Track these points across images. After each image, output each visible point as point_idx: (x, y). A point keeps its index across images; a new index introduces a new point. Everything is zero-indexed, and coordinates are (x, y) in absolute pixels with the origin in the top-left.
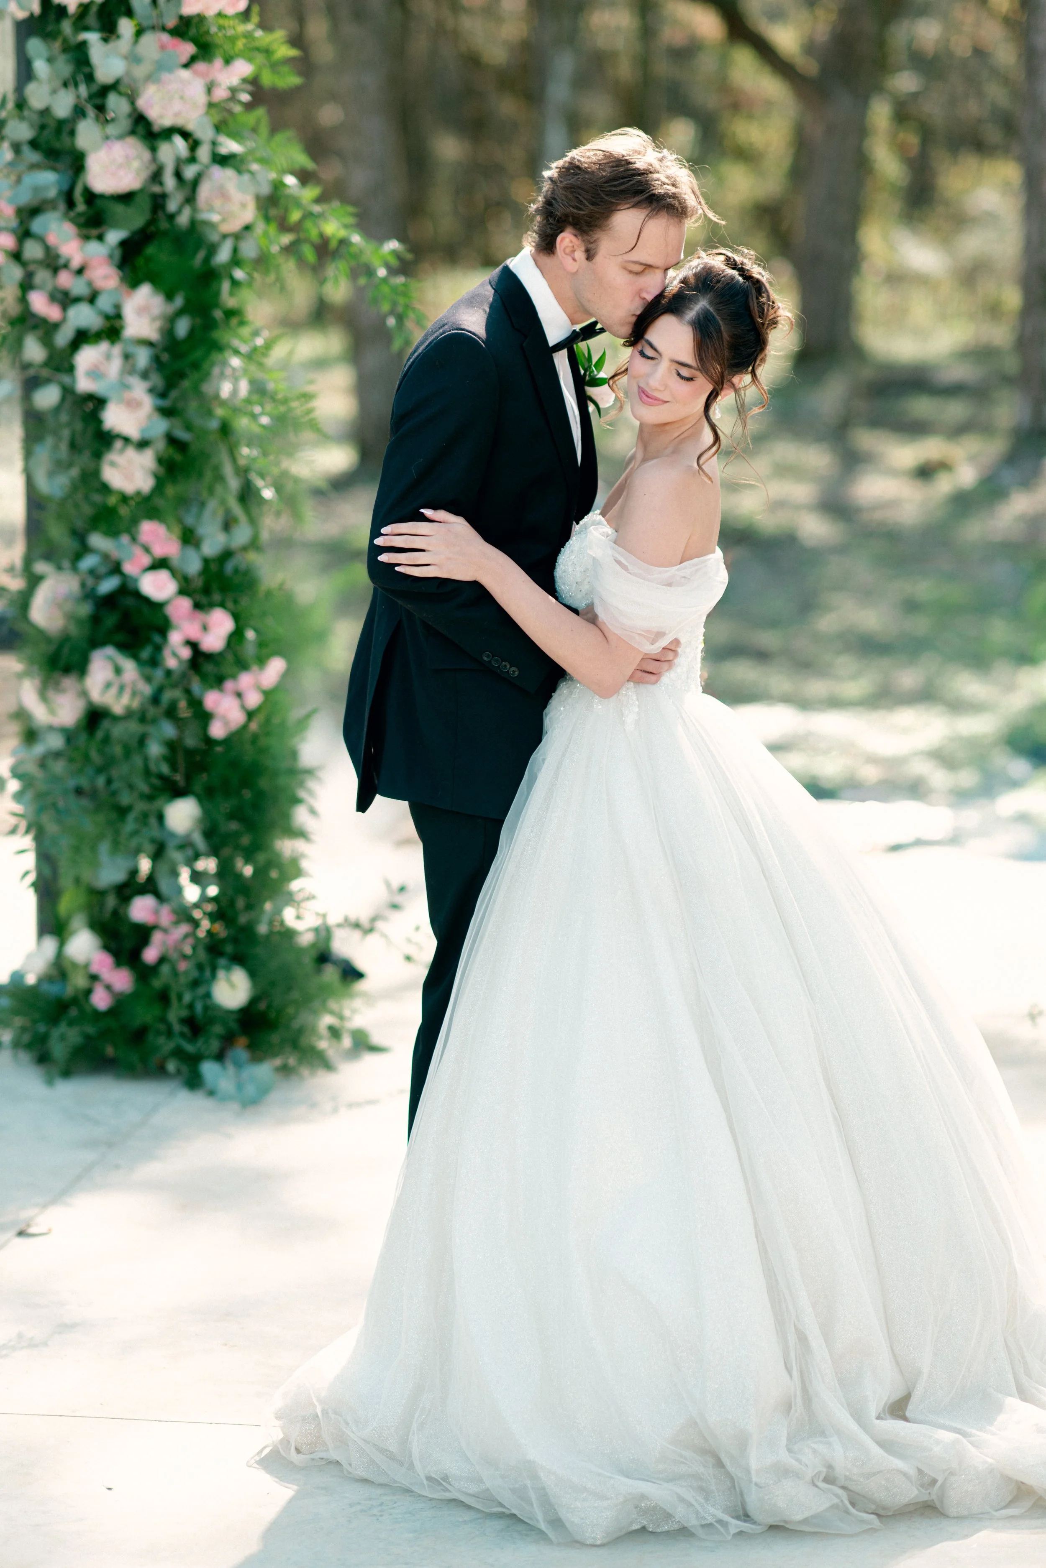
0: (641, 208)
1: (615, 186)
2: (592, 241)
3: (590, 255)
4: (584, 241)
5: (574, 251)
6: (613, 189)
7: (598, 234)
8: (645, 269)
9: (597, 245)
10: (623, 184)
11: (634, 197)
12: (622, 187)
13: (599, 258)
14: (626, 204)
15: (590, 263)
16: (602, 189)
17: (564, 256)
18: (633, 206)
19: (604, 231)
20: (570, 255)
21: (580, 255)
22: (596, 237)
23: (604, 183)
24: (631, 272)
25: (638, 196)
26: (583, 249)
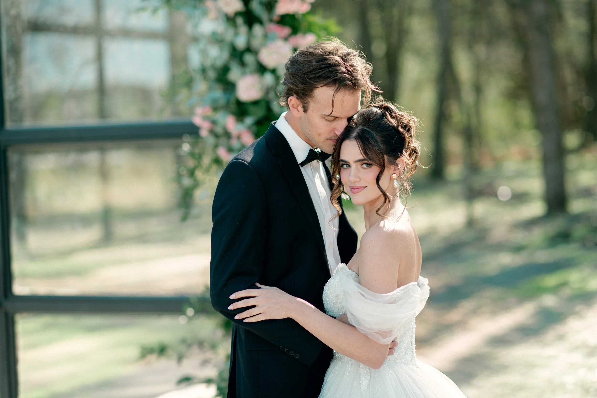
0: (329, 86)
1: (315, 74)
2: (306, 102)
3: (305, 110)
4: (301, 102)
5: (298, 106)
6: (315, 76)
7: (308, 99)
8: (335, 118)
9: (308, 105)
10: (319, 72)
11: (326, 80)
12: (319, 75)
13: (309, 112)
14: (320, 84)
15: (306, 114)
16: (307, 76)
17: (293, 109)
18: (325, 85)
19: (311, 98)
20: (297, 109)
21: (300, 109)
22: (307, 100)
23: (309, 72)
24: (327, 120)
25: (328, 79)
26: (301, 106)
